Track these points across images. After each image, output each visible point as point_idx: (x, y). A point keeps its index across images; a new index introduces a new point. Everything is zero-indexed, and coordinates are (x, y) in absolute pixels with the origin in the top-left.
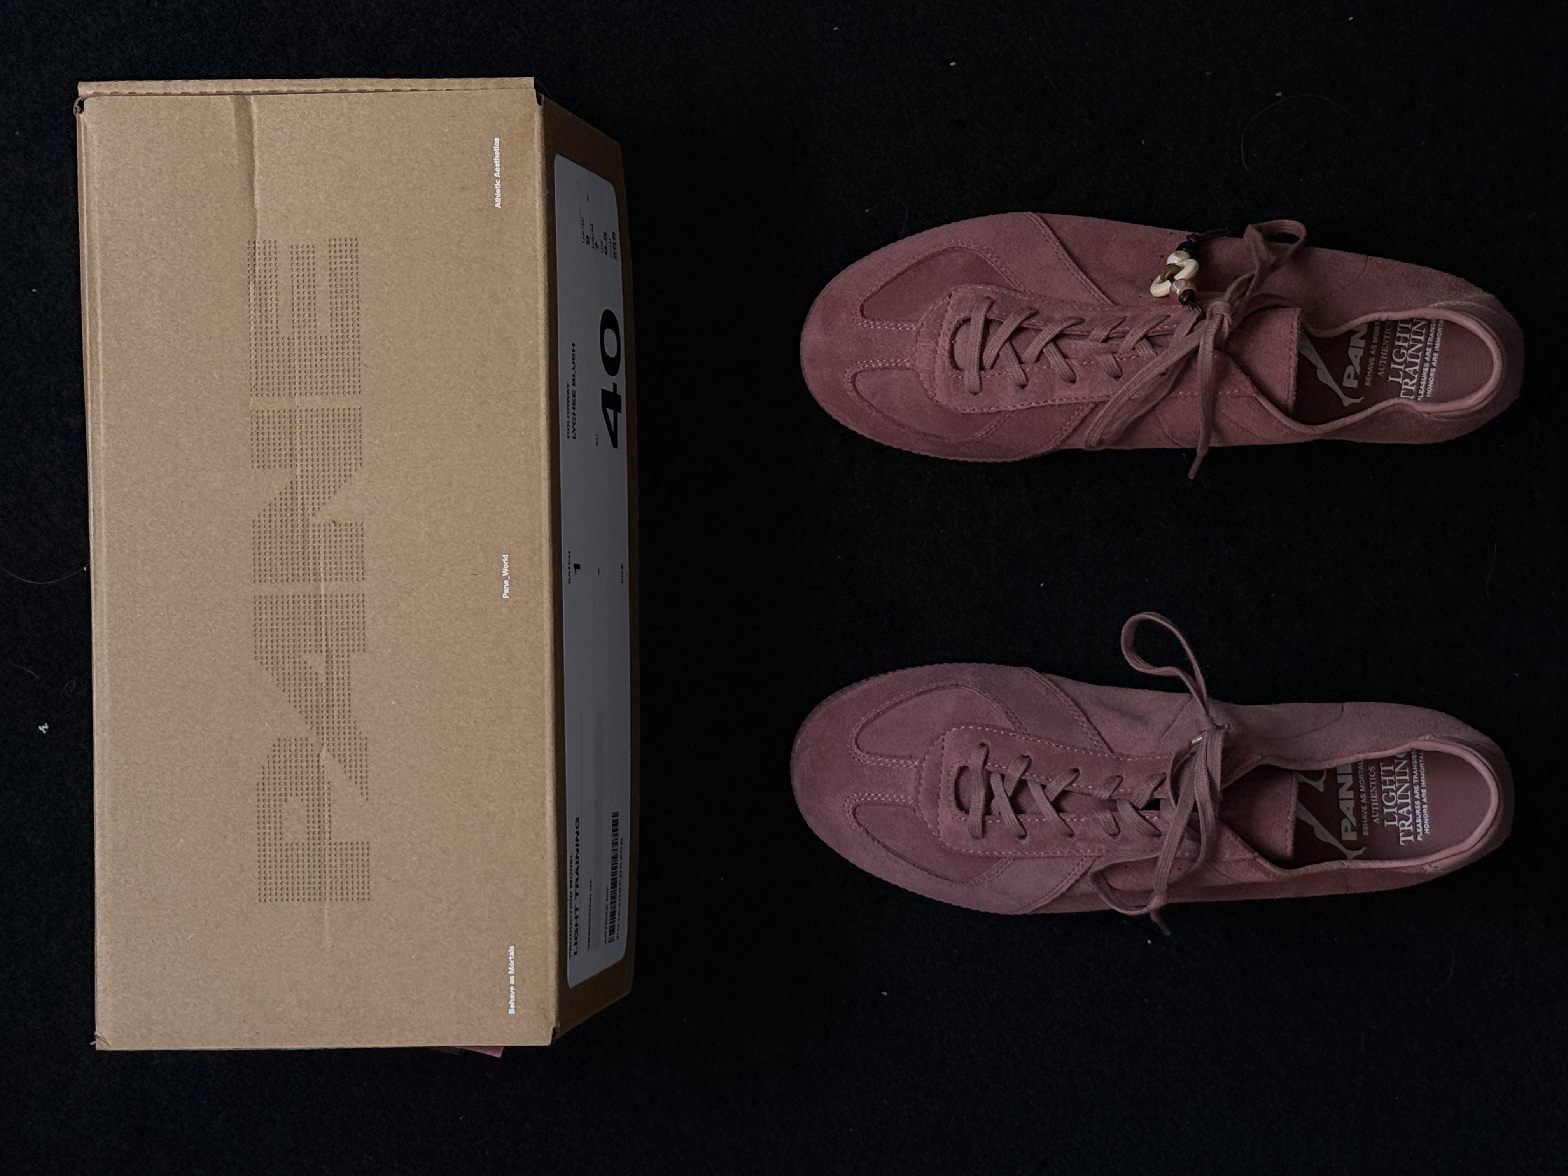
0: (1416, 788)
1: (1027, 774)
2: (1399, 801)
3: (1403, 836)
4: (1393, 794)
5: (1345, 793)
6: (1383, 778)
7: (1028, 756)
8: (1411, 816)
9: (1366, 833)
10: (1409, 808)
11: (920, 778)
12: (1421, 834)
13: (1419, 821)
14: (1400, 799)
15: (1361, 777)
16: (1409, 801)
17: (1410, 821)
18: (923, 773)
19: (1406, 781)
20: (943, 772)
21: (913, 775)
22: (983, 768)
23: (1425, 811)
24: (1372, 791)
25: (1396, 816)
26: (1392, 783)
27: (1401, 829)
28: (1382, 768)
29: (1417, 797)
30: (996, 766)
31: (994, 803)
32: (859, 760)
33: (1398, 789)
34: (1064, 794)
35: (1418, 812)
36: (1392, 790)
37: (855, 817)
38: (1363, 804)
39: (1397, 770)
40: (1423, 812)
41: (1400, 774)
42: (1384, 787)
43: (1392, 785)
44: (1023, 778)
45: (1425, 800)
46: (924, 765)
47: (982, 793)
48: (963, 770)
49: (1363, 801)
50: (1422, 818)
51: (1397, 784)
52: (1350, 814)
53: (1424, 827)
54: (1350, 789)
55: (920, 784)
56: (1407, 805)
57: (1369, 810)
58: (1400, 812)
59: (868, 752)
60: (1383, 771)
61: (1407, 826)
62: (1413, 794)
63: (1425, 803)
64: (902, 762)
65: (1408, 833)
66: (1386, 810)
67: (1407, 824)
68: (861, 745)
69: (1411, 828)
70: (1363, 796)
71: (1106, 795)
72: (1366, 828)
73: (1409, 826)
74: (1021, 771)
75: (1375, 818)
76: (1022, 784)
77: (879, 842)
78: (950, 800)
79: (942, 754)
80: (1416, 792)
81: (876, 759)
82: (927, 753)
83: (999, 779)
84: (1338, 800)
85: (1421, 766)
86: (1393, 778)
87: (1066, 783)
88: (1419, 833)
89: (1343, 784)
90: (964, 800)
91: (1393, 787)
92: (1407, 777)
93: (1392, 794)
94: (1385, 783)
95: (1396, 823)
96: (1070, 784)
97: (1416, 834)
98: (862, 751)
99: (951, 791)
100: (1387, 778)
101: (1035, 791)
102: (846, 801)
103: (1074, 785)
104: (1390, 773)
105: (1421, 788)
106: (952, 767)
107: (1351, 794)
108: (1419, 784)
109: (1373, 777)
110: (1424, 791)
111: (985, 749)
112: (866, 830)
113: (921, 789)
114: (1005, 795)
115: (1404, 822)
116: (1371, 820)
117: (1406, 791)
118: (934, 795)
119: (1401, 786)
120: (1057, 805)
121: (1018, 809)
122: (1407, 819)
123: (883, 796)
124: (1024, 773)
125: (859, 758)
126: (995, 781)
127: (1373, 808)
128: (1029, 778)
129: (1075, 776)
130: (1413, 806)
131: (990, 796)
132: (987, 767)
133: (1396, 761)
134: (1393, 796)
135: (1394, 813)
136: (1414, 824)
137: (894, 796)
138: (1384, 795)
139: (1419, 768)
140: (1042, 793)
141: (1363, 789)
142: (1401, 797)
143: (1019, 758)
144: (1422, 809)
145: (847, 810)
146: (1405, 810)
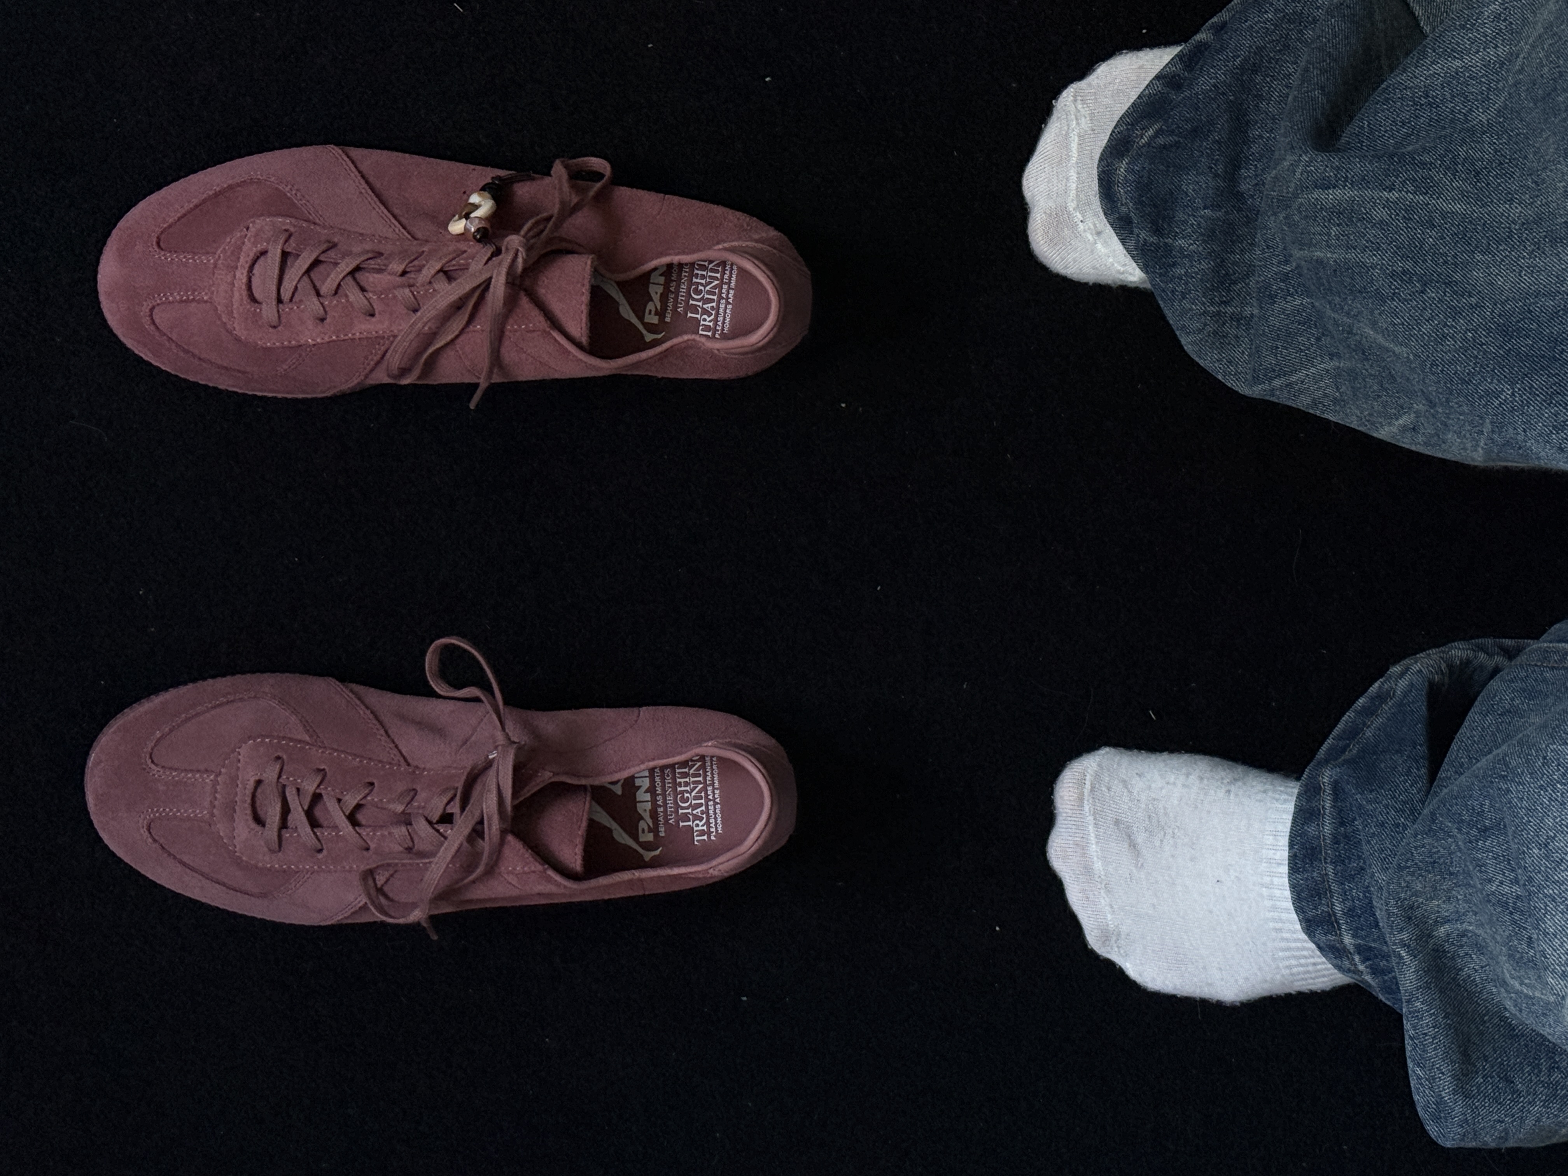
0: (710, 788)
1: (322, 787)
2: (694, 802)
3: (697, 836)
4: (688, 795)
5: (643, 796)
6: (678, 780)
7: (324, 770)
8: (704, 816)
9: (662, 834)
10: (703, 808)
11: (216, 792)
12: (714, 833)
13: (712, 821)
14: (694, 800)
15: (657, 779)
16: (703, 801)
17: (704, 821)
18: (218, 787)
19: (699, 782)
20: (240, 786)
21: (208, 789)
22: (278, 781)
23: (718, 811)
24: (667, 793)
25: (691, 817)
26: (687, 784)
27: (695, 829)
28: (678, 771)
29: (710, 797)
30: (291, 779)
31: (290, 817)
32: (154, 775)
33: (692, 790)
34: (358, 807)
35: (711, 812)
36: (687, 792)
37: (150, 833)
38: (660, 806)
39: (692, 771)
40: (716, 811)
41: (695, 776)
42: (679, 789)
43: (687, 786)
44: (318, 791)
45: (718, 800)
46: (219, 779)
47: (278, 807)
48: (259, 782)
49: (660, 803)
50: (716, 819)
51: (692, 786)
52: (647, 816)
53: (717, 826)
54: (646, 792)
55: (216, 798)
56: (701, 805)
57: (665, 811)
58: (695, 812)
59: (163, 767)
60: (679, 773)
61: (701, 826)
62: (707, 795)
63: (718, 803)
64: (198, 776)
65: (702, 833)
66: (681, 811)
67: (701, 824)
68: (155, 761)
69: (705, 828)
70: (659, 798)
71: (400, 808)
72: (662, 829)
73: (703, 826)
74: (315, 785)
75: (671, 819)
76: (317, 798)
77: (175, 858)
78: (246, 814)
79: (238, 768)
80: (709, 792)
81: (171, 773)
82: (223, 767)
83: (294, 791)
84: (634, 801)
85: (715, 767)
86: (687, 780)
87: (361, 797)
88: (713, 832)
89: (639, 787)
90: (261, 813)
91: (688, 788)
92: (701, 779)
93: (686, 795)
94: (680, 784)
95: (690, 823)
96: (365, 797)
97: (709, 833)
98: (157, 765)
99: (247, 805)
100: (682, 780)
101: (330, 803)
102: (140, 816)
103: (369, 798)
104: (686, 775)
105: (714, 789)
106: (249, 780)
107: (648, 797)
108: (713, 784)
109: (669, 780)
110: (717, 792)
111: (280, 761)
112: (161, 845)
113: (216, 803)
114: (300, 809)
115: (697, 822)
116: (667, 821)
117: (700, 792)
118: (230, 809)
119: (696, 787)
120: (352, 819)
121: (314, 823)
122: (701, 819)
123: (179, 811)
124: (318, 786)
125: (154, 772)
126: (291, 794)
127: (669, 810)
128: (323, 792)
129: (370, 788)
130: (707, 806)
131: (286, 810)
132: (281, 780)
133: (690, 763)
134: (688, 797)
135: (689, 813)
136: (708, 823)
137: (190, 811)
138: (679, 796)
139: (712, 769)
140: (337, 807)
141: (659, 791)
142: (696, 798)
143: (314, 771)
144: (715, 809)
145: (141, 826)
146: (699, 810)
